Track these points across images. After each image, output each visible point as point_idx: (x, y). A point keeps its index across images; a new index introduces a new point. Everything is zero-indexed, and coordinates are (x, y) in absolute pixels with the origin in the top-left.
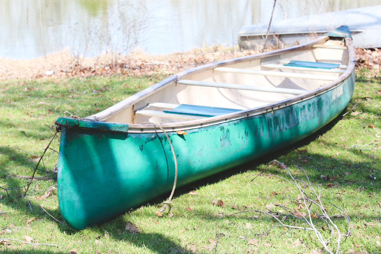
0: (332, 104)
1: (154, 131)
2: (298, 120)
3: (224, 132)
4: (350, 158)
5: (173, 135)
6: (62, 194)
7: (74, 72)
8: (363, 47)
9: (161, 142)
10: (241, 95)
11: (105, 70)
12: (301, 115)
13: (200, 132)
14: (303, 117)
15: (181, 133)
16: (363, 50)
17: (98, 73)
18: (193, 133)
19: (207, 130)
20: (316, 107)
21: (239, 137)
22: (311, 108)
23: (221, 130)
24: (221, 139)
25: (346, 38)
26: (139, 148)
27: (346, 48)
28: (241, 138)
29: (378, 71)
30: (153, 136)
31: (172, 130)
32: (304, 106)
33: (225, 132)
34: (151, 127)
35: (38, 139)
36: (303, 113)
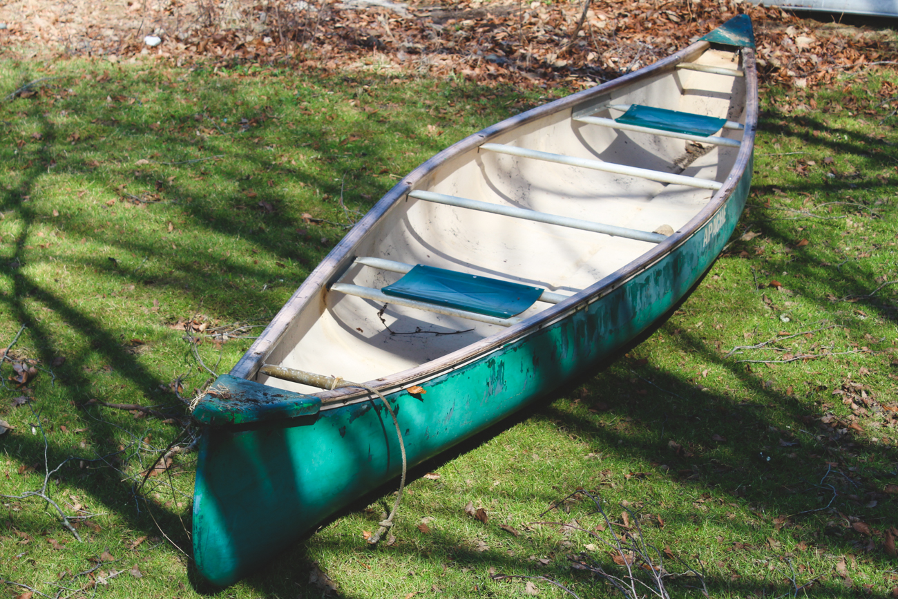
0: (703, 254)
1: (367, 398)
2: (634, 308)
3: (494, 369)
4: (726, 387)
5: (401, 395)
6: (199, 541)
7: (202, 44)
8: (781, 7)
9: (379, 414)
10: (530, 185)
11: (264, 45)
12: (641, 298)
13: (450, 378)
14: (644, 299)
15: (415, 391)
16: (780, 13)
17: (249, 50)
18: (437, 383)
19: (463, 373)
20: (671, 272)
21: (522, 371)
22: (661, 279)
23: (489, 366)
24: (488, 384)
25: (743, 48)
26: (338, 433)
27: (741, 74)
28: (525, 371)
29: (804, 95)
30: (365, 407)
31: (399, 389)
32: (647, 279)
33: (497, 368)
34: (361, 393)
35: (142, 281)
36: (644, 293)
